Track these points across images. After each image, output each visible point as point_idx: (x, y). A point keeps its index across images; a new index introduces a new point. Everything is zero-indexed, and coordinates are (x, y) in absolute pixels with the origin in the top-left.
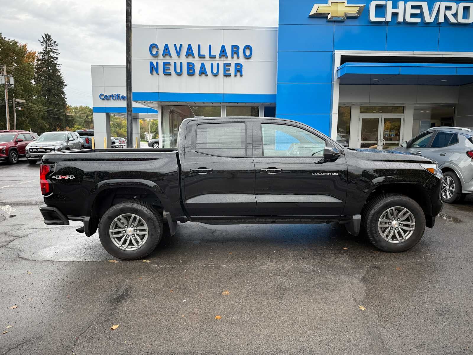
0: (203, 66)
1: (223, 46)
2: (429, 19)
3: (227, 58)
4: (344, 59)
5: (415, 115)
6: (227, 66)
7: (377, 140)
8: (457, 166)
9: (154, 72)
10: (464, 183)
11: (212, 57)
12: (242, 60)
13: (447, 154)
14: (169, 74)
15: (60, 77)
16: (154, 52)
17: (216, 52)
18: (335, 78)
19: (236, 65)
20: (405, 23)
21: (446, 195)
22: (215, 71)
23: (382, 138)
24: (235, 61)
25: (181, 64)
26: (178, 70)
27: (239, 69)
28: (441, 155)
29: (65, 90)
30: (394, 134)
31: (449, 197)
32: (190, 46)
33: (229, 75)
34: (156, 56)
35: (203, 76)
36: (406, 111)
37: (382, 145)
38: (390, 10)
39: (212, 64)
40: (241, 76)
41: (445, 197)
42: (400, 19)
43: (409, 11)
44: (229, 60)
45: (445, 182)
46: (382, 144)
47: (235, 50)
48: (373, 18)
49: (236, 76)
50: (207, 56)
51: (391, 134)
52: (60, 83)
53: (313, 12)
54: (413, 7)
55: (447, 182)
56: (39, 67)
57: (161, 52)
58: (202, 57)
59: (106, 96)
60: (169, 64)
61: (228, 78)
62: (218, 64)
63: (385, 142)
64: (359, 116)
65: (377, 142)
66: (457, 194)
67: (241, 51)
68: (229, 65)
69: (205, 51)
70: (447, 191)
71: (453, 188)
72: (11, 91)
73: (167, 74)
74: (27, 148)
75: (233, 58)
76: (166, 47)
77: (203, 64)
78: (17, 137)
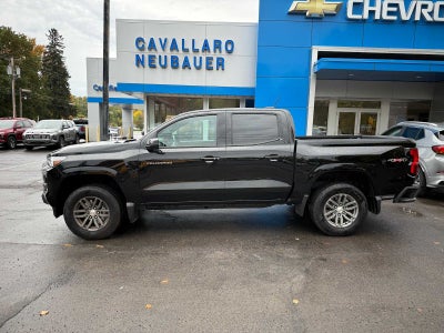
0: (186, 60)
1: (206, 41)
2: (405, 17)
3: (209, 52)
4: (321, 55)
5: (391, 111)
6: (209, 60)
9: (140, 65)
10: (429, 177)
11: (196, 51)
12: (223, 54)
14: (154, 67)
15: (64, 70)
16: (140, 46)
17: (199, 46)
18: (312, 73)
19: (218, 59)
20: (382, 21)
22: (198, 64)
24: (218, 55)
25: (166, 56)
26: (163, 63)
27: (221, 63)
29: (69, 81)
32: (174, 40)
33: (212, 69)
34: (142, 49)
35: (187, 69)
36: (383, 106)
38: (367, 8)
39: (195, 57)
40: (223, 70)
42: (377, 17)
43: (386, 9)
44: (212, 54)
47: (217, 44)
48: (350, 15)
49: (217, 69)
50: (191, 50)
52: (65, 75)
53: (292, 9)
54: (390, 5)
56: (46, 60)
57: (147, 45)
58: (186, 50)
59: (99, 87)
60: (154, 57)
61: (210, 71)
62: (201, 58)
64: (336, 110)
67: (223, 46)
68: (212, 59)
69: (188, 45)
72: (18, 81)
73: (152, 66)
74: (24, 134)
75: (215, 52)
76: (152, 40)
77: (186, 58)
78: (16, 124)
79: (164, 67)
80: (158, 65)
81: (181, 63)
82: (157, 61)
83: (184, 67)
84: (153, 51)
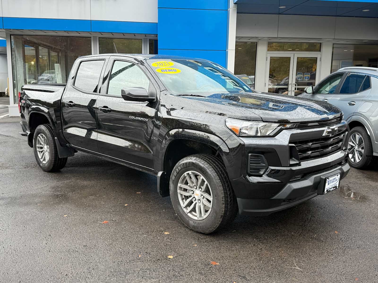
7: (287, 85)
8: (367, 119)
10: (375, 143)
13: (357, 103)
21: (353, 157)
23: (294, 82)
28: (350, 104)
30: (309, 77)
31: (358, 160)
36: (323, 49)
37: (293, 91)
41: (352, 160)
45: (354, 140)
46: (293, 89)
51: (305, 77)
55: (355, 141)
63: (297, 87)
64: (266, 55)
65: (287, 87)
66: (367, 157)
70: (356, 152)
71: (362, 148)
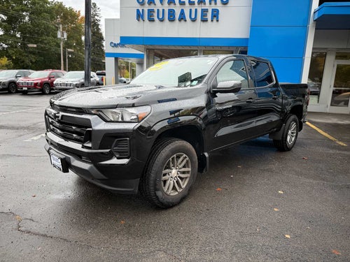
0: (182, 13)
3: (205, 4)
6: (204, 12)
9: (141, 19)
11: (192, 3)
12: (219, 6)
14: (153, 20)
16: (141, 1)
18: (311, 21)
19: (213, 10)
22: (193, 17)
24: (213, 6)
25: (163, 10)
26: (161, 17)
27: (215, 15)
33: (206, 21)
34: (142, 4)
35: (183, 21)
39: (191, 10)
40: (218, 21)
44: (207, 6)
49: (212, 21)
50: (187, 2)
52: (101, 38)
58: (182, 3)
59: (115, 44)
60: (153, 11)
61: (205, 23)
62: (196, 10)
64: (334, 62)
68: (207, 10)
73: (151, 20)
74: (54, 83)
75: (210, 4)
77: (182, 10)
78: (50, 74)
79: (162, 20)
80: (156, 18)
81: (177, 16)
82: (155, 14)
83: (180, 20)
84: (152, 5)
